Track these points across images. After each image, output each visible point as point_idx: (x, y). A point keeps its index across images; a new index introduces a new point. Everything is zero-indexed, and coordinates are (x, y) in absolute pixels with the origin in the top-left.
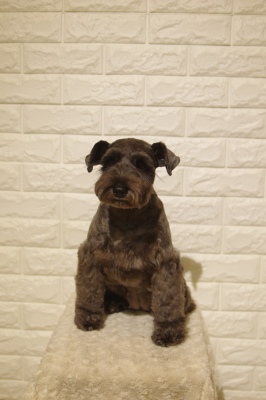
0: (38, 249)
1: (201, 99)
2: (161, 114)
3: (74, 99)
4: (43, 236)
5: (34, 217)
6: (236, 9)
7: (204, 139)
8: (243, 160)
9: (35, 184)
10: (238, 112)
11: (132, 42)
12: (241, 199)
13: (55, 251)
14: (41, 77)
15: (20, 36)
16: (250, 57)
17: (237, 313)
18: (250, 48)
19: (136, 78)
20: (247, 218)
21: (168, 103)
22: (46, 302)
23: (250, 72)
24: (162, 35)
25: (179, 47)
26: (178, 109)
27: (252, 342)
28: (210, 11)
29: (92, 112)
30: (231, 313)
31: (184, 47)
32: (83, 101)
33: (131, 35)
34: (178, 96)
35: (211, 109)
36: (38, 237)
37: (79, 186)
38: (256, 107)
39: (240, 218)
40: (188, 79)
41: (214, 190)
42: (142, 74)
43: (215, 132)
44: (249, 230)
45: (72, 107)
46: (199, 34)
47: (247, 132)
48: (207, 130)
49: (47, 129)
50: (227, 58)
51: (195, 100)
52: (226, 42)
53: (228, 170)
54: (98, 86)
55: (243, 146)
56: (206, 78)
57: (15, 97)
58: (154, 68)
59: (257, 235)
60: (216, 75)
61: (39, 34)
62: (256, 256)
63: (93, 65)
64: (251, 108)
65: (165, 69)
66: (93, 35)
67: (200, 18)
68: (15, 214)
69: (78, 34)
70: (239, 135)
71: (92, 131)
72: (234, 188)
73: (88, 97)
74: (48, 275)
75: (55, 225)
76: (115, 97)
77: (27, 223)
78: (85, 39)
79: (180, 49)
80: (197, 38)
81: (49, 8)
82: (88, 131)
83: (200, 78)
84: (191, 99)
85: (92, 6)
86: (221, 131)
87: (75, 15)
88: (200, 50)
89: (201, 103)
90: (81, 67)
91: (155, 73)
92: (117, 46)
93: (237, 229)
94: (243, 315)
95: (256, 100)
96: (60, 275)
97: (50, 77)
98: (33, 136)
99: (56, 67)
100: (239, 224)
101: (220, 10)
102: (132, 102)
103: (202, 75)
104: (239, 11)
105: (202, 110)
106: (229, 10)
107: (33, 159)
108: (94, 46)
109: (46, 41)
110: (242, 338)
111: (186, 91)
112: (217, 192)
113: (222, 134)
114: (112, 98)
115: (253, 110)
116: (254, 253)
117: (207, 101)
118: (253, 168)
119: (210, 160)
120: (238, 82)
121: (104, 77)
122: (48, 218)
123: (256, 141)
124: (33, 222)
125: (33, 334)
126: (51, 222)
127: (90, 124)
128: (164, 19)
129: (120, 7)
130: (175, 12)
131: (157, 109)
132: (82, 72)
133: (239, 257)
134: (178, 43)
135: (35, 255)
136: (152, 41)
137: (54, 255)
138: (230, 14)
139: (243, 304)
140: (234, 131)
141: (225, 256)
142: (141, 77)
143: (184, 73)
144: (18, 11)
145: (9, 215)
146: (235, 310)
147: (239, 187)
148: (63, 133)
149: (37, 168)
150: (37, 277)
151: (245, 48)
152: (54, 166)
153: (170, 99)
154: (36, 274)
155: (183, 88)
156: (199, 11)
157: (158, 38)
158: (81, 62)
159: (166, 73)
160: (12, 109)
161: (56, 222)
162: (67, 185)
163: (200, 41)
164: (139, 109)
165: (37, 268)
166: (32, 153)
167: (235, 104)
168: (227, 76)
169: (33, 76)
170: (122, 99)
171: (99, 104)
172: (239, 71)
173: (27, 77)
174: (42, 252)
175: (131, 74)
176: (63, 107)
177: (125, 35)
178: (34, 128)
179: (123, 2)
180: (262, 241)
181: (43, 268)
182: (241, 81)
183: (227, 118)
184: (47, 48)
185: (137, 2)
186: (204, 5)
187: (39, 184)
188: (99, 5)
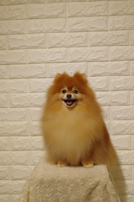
1: (95, 58)
2: (76, 66)
3: (33, 61)
4: (20, 130)
5: (15, 121)
6: (110, 13)
7: (98, 77)
8: (118, 86)
9: (15, 104)
10: (114, 63)
11: (60, 32)
12: (118, 106)
13: (26, 138)
14: (16, 51)
15: (6, 31)
16: (118, 36)
18: (118, 31)
19: (63, 49)
20: (122, 116)
21: (79, 60)
22: (22, 164)
23: (119, 43)
24: (74, 27)
25: (83, 33)
26: (84, 63)
28: (97, 15)
29: (42, 67)
31: (86, 33)
32: (38, 61)
33: (59, 29)
34: (84, 57)
35: (100, 62)
36: (17, 130)
37: (37, 104)
39: (119, 116)
40: (88, 48)
41: (104, 102)
42: (66, 47)
43: (103, 73)
44: (123, 122)
45: (32, 65)
46: (92, 26)
47: (119, 72)
48: (99, 73)
49: (20, 76)
50: (107, 37)
51: (92, 58)
52: (106, 29)
53: (111, 92)
55: (118, 80)
56: (97, 47)
57: (5, 61)
58: (71, 44)
59: (128, 125)
60: (102, 46)
61: (15, 30)
62: (129, 136)
63: (41, 44)
64: (121, 60)
66: (41, 29)
67: (92, 19)
68: (6, 120)
69: (34, 29)
70: (115, 74)
71: (42, 76)
72: (114, 101)
73: (40, 60)
76: (53, 59)
77: (11, 124)
78: (37, 32)
79: (83, 34)
80: (92, 28)
81: (19, 18)
82: (40, 76)
83: (94, 48)
84: (90, 58)
85: (40, 16)
86: (106, 73)
87: (32, 20)
88: (94, 34)
89: (95, 59)
90: (36, 45)
91: (72, 46)
92: (53, 34)
93: (117, 122)
95: (123, 56)
96: (29, 150)
97: (21, 51)
98: (13, 80)
99: (24, 46)
100: (118, 119)
101: (102, 14)
102: (61, 61)
103: (95, 46)
104: (111, 14)
105: (96, 63)
106: (106, 14)
107: (13, 91)
108: (42, 35)
109: (19, 33)
111: (88, 54)
112: (106, 103)
113: (107, 74)
114: (52, 59)
115: (121, 62)
116: (127, 134)
117: (98, 59)
118: (123, 90)
119: (102, 87)
121: (47, 49)
122: (22, 121)
123: (124, 77)
124: (15, 123)
125: (16, 182)
127: (41, 73)
128: (75, 20)
129: (53, 16)
130: (81, 16)
131: (74, 63)
132: (36, 48)
133: (120, 136)
134: (82, 31)
136: (70, 31)
137: (25, 140)
138: (107, 16)
140: (112, 73)
143: (86, 45)
144: (4, 20)
145: (3, 120)
147: (117, 101)
148: (29, 78)
149: (16, 96)
150: (17, 152)
151: (115, 32)
152: (25, 95)
153: (79, 58)
155: (86, 53)
156: (91, 15)
157: (72, 29)
158: (36, 42)
159: (77, 46)
160: (3, 67)
161: (26, 122)
162: (31, 104)
163: (93, 29)
164: (65, 64)
165: (17, 147)
166: (13, 88)
167: (112, 59)
168: (108, 46)
169: (13, 51)
170: (56, 60)
171: (45, 63)
172: (113, 43)
173: (10, 51)
174: (20, 138)
175: (60, 47)
176: (28, 65)
177: (56, 29)
178: (14, 76)
179: (55, 13)
180: (131, 128)
181: (20, 146)
182: (115, 48)
183: (109, 66)
184: (19, 37)
185: (61, 13)
186: (94, 12)
187: (17, 103)
188: (43, 15)
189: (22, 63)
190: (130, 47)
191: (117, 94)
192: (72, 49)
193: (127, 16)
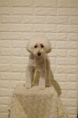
1: (49, 30)
3: (15, 30)
4: (5, 68)
5: (3, 63)
6: (58, 6)
8: (61, 47)
10: (59, 34)
11: (30, 15)
12: (61, 58)
13: (9, 73)
14: (6, 24)
15: (0, 13)
16: (62, 19)
18: (62, 16)
19: (32, 25)
20: (62, 63)
21: (40, 31)
22: (6, 88)
23: (62, 23)
24: (39, 13)
25: (43, 16)
26: (43, 33)
27: (65, 99)
28: (51, 7)
29: (20, 34)
31: (44, 16)
32: (17, 31)
33: (30, 13)
34: (43, 29)
35: (52, 33)
37: (16, 54)
38: (64, 32)
39: (61, 63)
40: (46, 25)
41: (53, 55)
42: (33, 23)
43: (53, 39)
44: (63, 66)
45: (14, 32)
47: (62, 39)
49: (7, 39)
50: (56, 19)
51: (47, 30)
52: (55, 15)
53: (57, 50)
55: (61, 43)
56: (50, 25)
58: (36, 22)
59: (65, 68)
60: (53, 24)
61: (5, 13)
62: (65, 74)
63: (20, 21)
66: (20, 13)
67: (48, 9)
69: (16, 13)
70: (60, 40)
72: (58, 54)
76: (26, 30)
77: (1, 65)
78: (18, 14)
79: (43, 17)
80: (48, 14)
81: (8, 6)
82: (18, 39)
83: (49, 25)
84: (46, 30)
85: (20, 5)
87: (15, 8)
88: (49, 17)
89: (49, 31)
90: (17, 22)
91: (36, 23)
92: (26, 16)
93: (60, 66)
95: (64, 30)
96: (10, 80)
97: (8, 24)
98: (3, 41)
99: (10, 22)
100: (60, 65)
101: (54, 6)
102: (30, 31)
103: (49, 24)
105: (49, 33)
107: (3, 47)
108: (20, 16)
109: (7, 15)
112: (54, 56)
113: (55, 40)
115: (63, 33)
116: (65, 73)
117: (51, 31)
118: (64, 49)
120: (59, 26)
121: (23, 24)
122: (7, 63)
123: (64, 41)
124: (3, 65)
125: (2, 98)
127: (19, 37)
128: (39, 9)
129: (27, 6)
130: (42, 7)
131: (37, 33)
132: (17, 23)
133: (61, 74)
134: (43, 15)
137: (8, 74)
138: (57, 7)
140: (58, 39)
141: (57, 74)
142: (33, 24)
143: (44, 23)
147: (60, 54)
148: (12, 40)
149: (4, 49)
150: (4, 81)
151: (61, 16)
152: (9, 49)
153: (40, 30)
155: (44, 27)
156: (48, 7)
157: (37, 14)
158: (17, 20)
159: (39, 23)
161: (9, 64)
162: (13, 54)
163: (49, 15)
164: (33, 33)
165: (4, 78)
166: (3, 45)
167: (58, 32)
168: (56, 24)
169: (3, 24)
170: (28, 30)
171: (21, 32)
172: (59, 22)
174: (5, 73)
175: (30, 23)
176: (12, 32)
177: (28, 13)
178: (3, 38)
179: (28, 4)
180: (67, 69)
181: (5, 78)
182: (60, 25)
183: (56, 35)
184: (7, 16)
185: (31, 4)
186: (49, 5)
187: (5, 54)
188: (21, 5)
189: (8, 31)
190: (68, 25)
191: (60, 51)
192: (37, 25)
193: (68, 8)
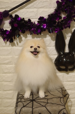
0: (6, 65)
17: (70, 82)
30: (68, 83)
54: (23, 13)
65: (44, 6)
74: (10, 73)
75: (11, 58)
94: (72, 83)
110: (72, 90)
126: (10, 57)
135: (5, 67)
139: (72, 79)
146: (69, 81)
154: (6, 73)
